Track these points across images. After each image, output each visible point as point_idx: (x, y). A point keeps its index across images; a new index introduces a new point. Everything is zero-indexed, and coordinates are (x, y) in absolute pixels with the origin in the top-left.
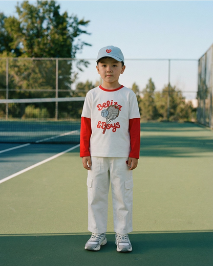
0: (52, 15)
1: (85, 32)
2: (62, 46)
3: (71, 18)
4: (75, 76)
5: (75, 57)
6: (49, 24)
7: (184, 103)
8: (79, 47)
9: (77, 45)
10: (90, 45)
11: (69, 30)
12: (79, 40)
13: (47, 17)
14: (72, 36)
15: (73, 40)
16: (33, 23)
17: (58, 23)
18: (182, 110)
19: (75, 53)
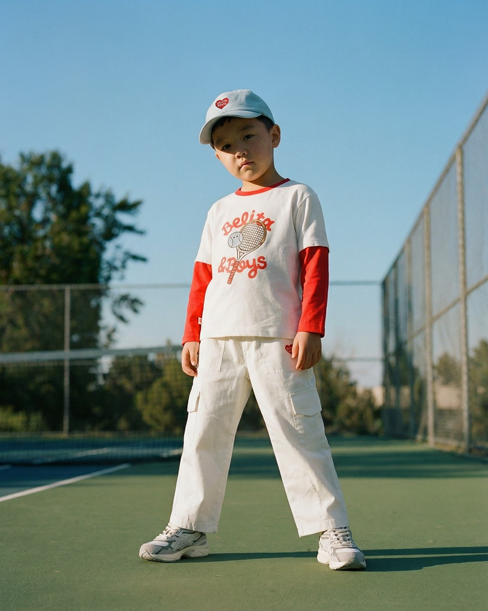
0: (54, 189)
1: (130, 229)
2: (78, 263)
3: (98, 196)
4: (109, 337)
5: (108, 288)
6: (47, 210)
7: (355, 394)
8: (118, 264)
9: (114, 259)
10: (144, 260)
11: (93, 225)
12: (118, 247)
13: (43, 194)
14: (100, 239)
15: (103, 249)
16: (10, 208)
17: (69, 208)
18: (351, 412)
19: (108, 279)
